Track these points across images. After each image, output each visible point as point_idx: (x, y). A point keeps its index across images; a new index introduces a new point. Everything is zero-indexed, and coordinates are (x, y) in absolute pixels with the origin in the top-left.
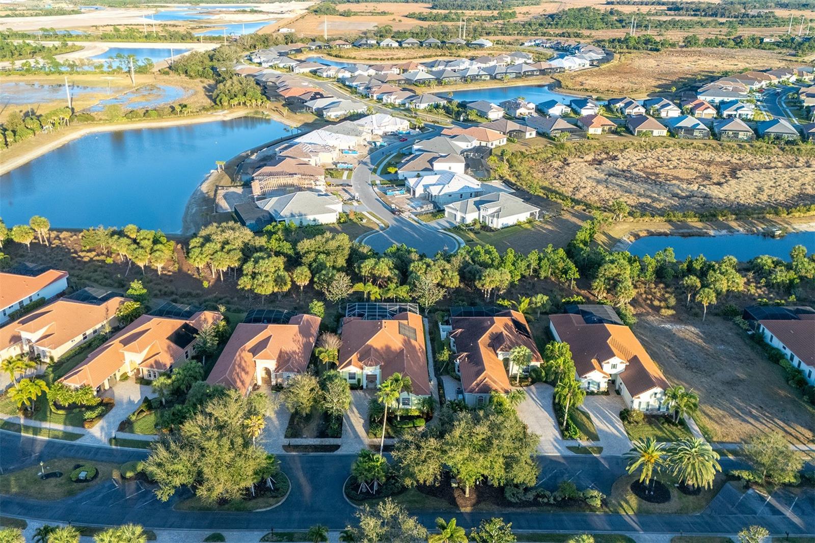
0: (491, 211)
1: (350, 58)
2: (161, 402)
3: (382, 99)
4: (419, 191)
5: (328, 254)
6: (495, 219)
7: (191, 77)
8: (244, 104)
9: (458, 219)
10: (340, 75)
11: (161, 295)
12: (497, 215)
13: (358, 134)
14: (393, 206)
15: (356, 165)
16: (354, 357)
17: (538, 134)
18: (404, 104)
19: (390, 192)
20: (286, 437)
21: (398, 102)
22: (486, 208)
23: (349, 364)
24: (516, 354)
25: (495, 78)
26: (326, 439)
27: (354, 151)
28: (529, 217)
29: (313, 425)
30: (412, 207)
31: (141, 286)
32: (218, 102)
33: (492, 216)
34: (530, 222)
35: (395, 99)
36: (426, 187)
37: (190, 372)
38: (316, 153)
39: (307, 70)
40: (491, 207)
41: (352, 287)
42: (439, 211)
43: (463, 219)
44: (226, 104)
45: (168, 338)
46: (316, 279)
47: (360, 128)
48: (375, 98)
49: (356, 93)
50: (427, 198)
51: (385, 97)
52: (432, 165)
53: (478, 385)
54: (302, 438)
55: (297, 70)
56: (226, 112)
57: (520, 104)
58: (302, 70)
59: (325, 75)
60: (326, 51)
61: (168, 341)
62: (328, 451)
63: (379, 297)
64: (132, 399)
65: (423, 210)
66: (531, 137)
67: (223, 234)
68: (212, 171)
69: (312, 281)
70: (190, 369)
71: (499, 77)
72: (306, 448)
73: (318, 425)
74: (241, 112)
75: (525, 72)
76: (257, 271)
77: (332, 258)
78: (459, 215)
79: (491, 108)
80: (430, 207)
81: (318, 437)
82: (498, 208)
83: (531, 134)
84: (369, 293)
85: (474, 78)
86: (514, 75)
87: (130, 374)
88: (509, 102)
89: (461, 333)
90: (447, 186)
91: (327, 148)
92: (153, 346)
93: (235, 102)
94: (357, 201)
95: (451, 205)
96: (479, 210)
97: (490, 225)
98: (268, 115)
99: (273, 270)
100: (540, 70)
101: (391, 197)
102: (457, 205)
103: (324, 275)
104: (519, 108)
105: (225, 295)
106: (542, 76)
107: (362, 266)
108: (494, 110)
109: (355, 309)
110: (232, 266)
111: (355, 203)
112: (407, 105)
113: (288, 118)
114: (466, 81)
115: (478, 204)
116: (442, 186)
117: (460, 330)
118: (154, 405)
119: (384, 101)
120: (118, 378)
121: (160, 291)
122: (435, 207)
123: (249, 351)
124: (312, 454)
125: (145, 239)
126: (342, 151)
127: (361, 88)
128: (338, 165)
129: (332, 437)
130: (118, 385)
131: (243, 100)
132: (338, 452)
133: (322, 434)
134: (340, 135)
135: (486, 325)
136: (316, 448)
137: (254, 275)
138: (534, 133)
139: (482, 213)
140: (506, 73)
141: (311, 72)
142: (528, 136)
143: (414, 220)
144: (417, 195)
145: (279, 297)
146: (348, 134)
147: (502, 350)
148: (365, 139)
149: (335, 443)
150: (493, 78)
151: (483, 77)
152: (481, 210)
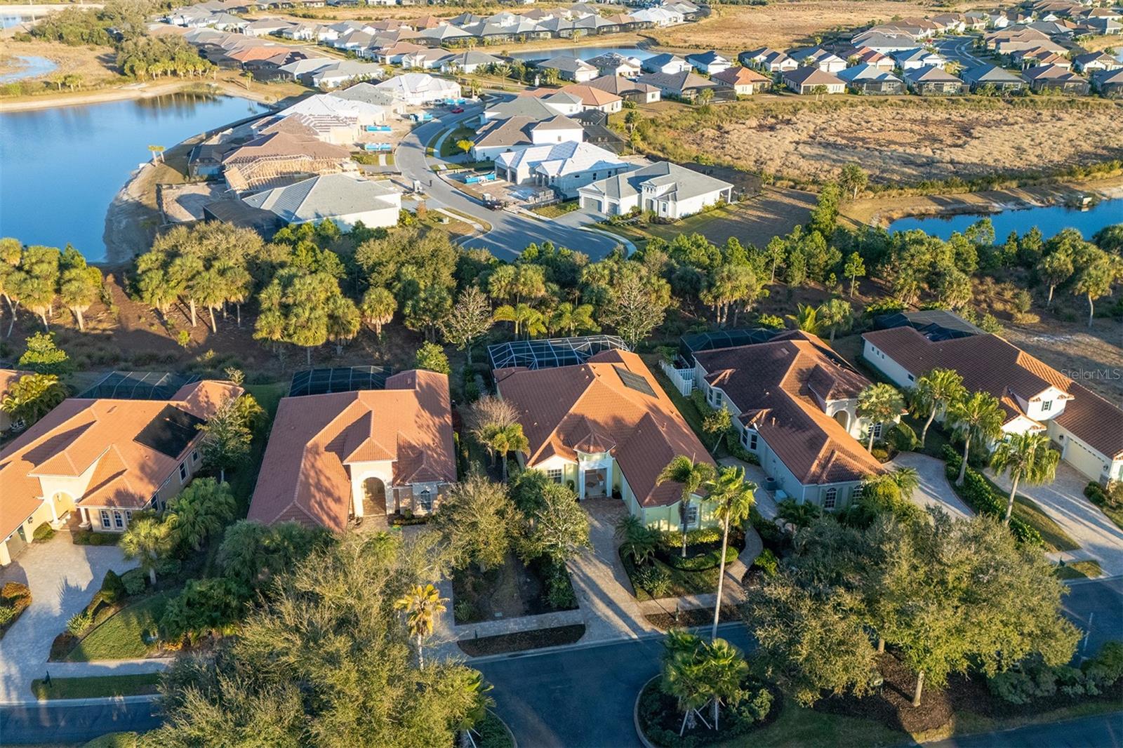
0: (662, 190)
1: (328, 18)
2: (147, 579)
3: (401, 63)
4: (523, 174)
5: (420, 264)
6: (671, 203)
7: (69, 43)
8: (174, 73)
9: (605, 208)
10: (322, 37)
11: (93, 365)
12: (673, 195)
13: (385, 102)
14: (488, 197)
15: (396, 146)
16: (553, 438)
17: (662, 97)
18: (439, 68)
19: (470, 178)
20: (458, 621)
21: (428, 64)
22: (652, 188)
23: (549, 452)
24: (874, 399)
25: (559, 37)
26: (549, 615)
27: (385, 127)
28: (718, 198)
29: (509, 588)
30: (518, 197)
31: (51, 345)
32: (127, 70)
33: (665, 198)
34: (720, 207)
35: (423, 60)
36: (533, 166)
37: (207, 504)
38: (326, 128)
39: (266, 31)
40: (661, 184)
41: (492, 314)
42: (566, 200)
43: (614, 208)
44: (142, 73)
45: (137, 439)
46: (407, 311)
47: (387, 94)
48: (388, 62)
49: (355, 57)
50: (539, 182)
51: (404, 59)
52: (530, 136)
53: (823, 467)
54: (494, 619)
55: (247, 33)
56: (144, 85)
57: (619, 60)
58: (257, 32)
59: (296, 35)
60: (285, 11)
61: (138, 445)
62: (564, 642)
63: (544, 330)
64: (72, 584)
65: (537, 200)
66: (654, 100)
67: (205, 242)
68: (141, 165)
69: (399, 316)
70: (204, 497)
71: (564, 34)
72: (512, 640)
73: (519, 587)
74: (169, 87)
75: (599, 28)
76: (291, 301)
77: (430, 270)
78: (606, 202)
79: (578, 66)
80: (549, 195)
81: (527, 613)
82: (670, 185)
83: (653, 96)
84: (524, 324)
85: (530, 36)
86: (585, 32)
87: (56, 525)
88: (600, 58)
89: (732, 376)
90: (569, 160)
91: (339, 121)
92: (105, 458)
93: (157, 69)
94: (420, 194)
95: (590, 187)
96: (640, 191)
97: (662, 214)
98: (217, 88)
99: (323, 296)
100: (619, 25)
101: (474, 186)
102: (601, 184)
103: (425, 300)
104: (618, 66)
105: (228, 354)
106: (623, 34)
107: (491, 280)
108: (583, 68)
109: (510, 353)
110: (233, 299)
111: (417, 198)
112: (443, 69)
113: (254, 90)
114: (519, 39)
115: (636, 183)
116: (561, 162)
117: (729, 371)
118: (131, 587)
119: (405, 65)
120: (29, 538)
121: (89, 357)
122: (557, 195)
123: (329, 448)
124: (532, 652)
125: (41, 261)
126: (365, 128)
127: (363, 49)
128: (366, 147)
129: (561, 608)
130: (31, 554)
131: (171, 67)
132: (585, 642)
133: (536, 606)
134: (356, 102)
135: (779, 355)
136: (535, 638)
137: (286, 310)
138: (658, 94)
139: (646, 195)
140: (574, 29)
141: (271, 34)
142: (649, 99)
143: (528, 216)
144: (519, 181)
145: (339, 349)
146: (368, 101)
147: (833, 397)
148: (395, 111)
149: (571, 623)
150: (556, 35)
151: (542, 35)
152: (644, 191)
